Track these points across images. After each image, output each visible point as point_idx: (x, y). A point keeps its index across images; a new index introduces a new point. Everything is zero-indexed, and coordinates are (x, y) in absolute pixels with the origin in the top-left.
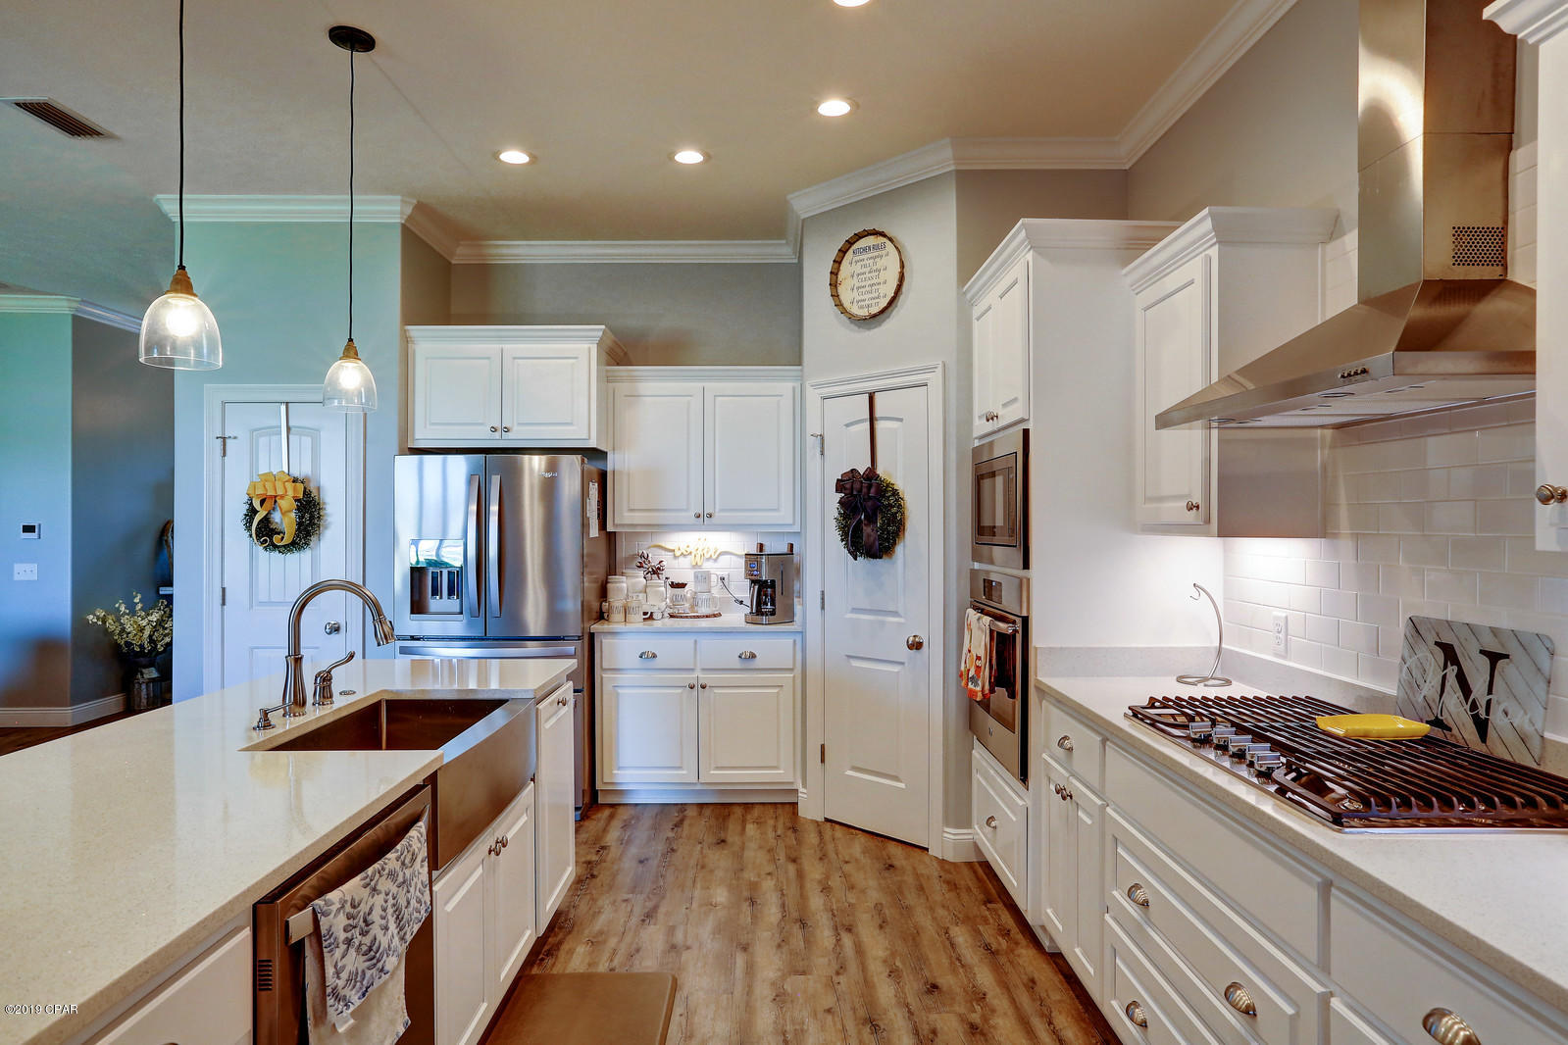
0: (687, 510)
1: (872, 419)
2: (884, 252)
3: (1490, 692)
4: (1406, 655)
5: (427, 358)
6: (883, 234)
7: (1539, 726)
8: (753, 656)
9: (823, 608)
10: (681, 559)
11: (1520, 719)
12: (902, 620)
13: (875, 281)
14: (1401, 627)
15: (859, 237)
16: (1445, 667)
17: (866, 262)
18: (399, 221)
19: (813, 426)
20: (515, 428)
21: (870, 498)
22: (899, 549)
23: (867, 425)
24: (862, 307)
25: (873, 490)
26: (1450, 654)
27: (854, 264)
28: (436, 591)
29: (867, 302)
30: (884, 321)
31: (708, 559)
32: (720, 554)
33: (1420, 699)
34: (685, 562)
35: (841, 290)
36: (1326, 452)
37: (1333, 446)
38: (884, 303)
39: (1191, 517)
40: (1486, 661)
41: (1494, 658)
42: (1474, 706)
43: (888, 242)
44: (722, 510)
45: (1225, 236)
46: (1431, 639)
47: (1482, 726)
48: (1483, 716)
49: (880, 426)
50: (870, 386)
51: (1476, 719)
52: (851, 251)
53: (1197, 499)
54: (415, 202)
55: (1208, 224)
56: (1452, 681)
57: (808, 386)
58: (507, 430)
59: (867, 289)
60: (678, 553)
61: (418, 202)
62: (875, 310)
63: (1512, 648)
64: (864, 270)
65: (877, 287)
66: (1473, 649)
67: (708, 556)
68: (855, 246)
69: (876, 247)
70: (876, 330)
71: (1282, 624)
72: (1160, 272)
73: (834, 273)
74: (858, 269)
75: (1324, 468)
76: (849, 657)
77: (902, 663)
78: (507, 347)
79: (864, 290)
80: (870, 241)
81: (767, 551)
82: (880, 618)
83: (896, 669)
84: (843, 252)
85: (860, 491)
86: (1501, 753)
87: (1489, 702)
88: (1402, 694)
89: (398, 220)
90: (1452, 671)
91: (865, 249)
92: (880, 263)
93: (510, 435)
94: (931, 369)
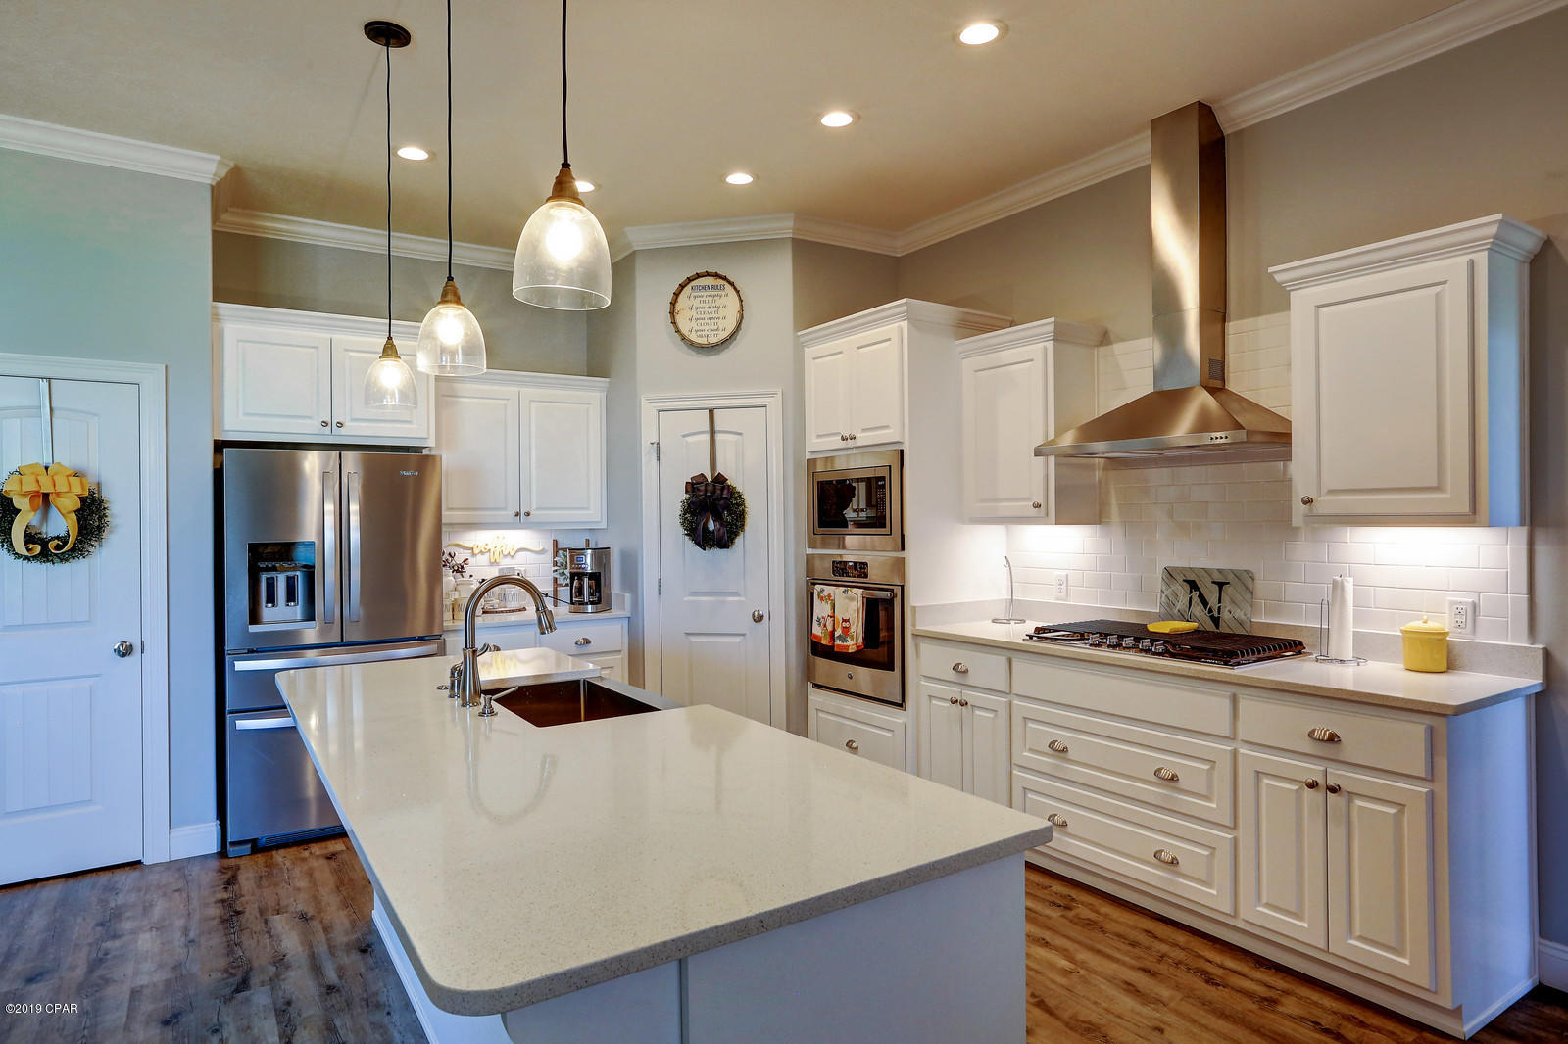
0: (505, 509)
1: (712, 432)
2: (723, 293)
3: (1220, 603)
4: (1164, 588)
5: (239, 341)
6: (725, 278)
7: (1249, 616)
8: (587, 642)
9: (660, 593)
10: (479, 557)
11: (1239, 614)
12: (743, 599)
13: (714, 316)
14: (1159, 574)
15: (698, 276)
16: (1191, 592)
17: (704, 298)
18: (209, 182)
19: (648, 435)
20: (347, 424)
21: (723, 498)
22: (738, 540)
23: (706, 437)
24: (701, 336)
25: (725, 492)
26: (1193, 585)
27: (692, 298)
28: (271, 599)
29: (706, 333)
30: (722, 350)
31: (505, 556)
32: (518, 551)
33: (1176, 611)
34: (483, 560)
35: (679, 319)
36: (1101, 472)
37: (1105, 469)
38: (723, 335)
39: (1034, 512)
40: (1217, 587)
41: (1221, 585)
42: (1211, 611)
43: (727, 286)
44: (538, 509)
45: (1060, 336)
46: (1180, 579)
47: (1216, 621)
48: (1216, 615)
49: (719, 437)
50: (711, 404)
51: (1212, 617)
52: (689, 286)
53: (1040, 501)
54: (232, 164)
55: (1052, 328)
56: (1196, 599)
57: (643, 399)
58: (340, 425)
59: (706, 321)
60: (476, 551)
61: (236, 165)
62: (713, 340)
63: (1231, 578)
64: (702, 305)
65: (716, 321)
66: (1208, 581)
67: (505, 553)
68: (693, 283)
69: (714, 287)
70: (714, 357)
71: (1064, 579)
72: (994, 349)
73: (673, 303)
74: (696, 303)
75: (1100, 481)
76: (687, 634)
77: (743, 635)
78: (337, 337)
79: (702, 322)
80: (710, 281)
81: (592, 546)
82: (721, 599)
83: (737, 639)
84: (682, 287)
85: (714, 492)
86: (1227, 630)
87: (1219, 607)
88: (1163, 610)
89: (208, 180)
90: (1195, 594)
91: (704, 288)
92: (719, 302)
93: (342, 431)
94: (772, 395)
